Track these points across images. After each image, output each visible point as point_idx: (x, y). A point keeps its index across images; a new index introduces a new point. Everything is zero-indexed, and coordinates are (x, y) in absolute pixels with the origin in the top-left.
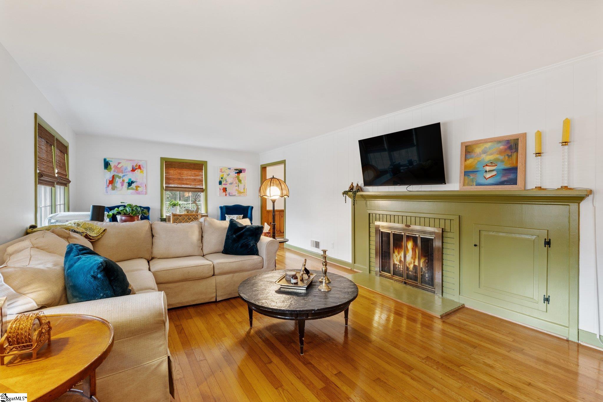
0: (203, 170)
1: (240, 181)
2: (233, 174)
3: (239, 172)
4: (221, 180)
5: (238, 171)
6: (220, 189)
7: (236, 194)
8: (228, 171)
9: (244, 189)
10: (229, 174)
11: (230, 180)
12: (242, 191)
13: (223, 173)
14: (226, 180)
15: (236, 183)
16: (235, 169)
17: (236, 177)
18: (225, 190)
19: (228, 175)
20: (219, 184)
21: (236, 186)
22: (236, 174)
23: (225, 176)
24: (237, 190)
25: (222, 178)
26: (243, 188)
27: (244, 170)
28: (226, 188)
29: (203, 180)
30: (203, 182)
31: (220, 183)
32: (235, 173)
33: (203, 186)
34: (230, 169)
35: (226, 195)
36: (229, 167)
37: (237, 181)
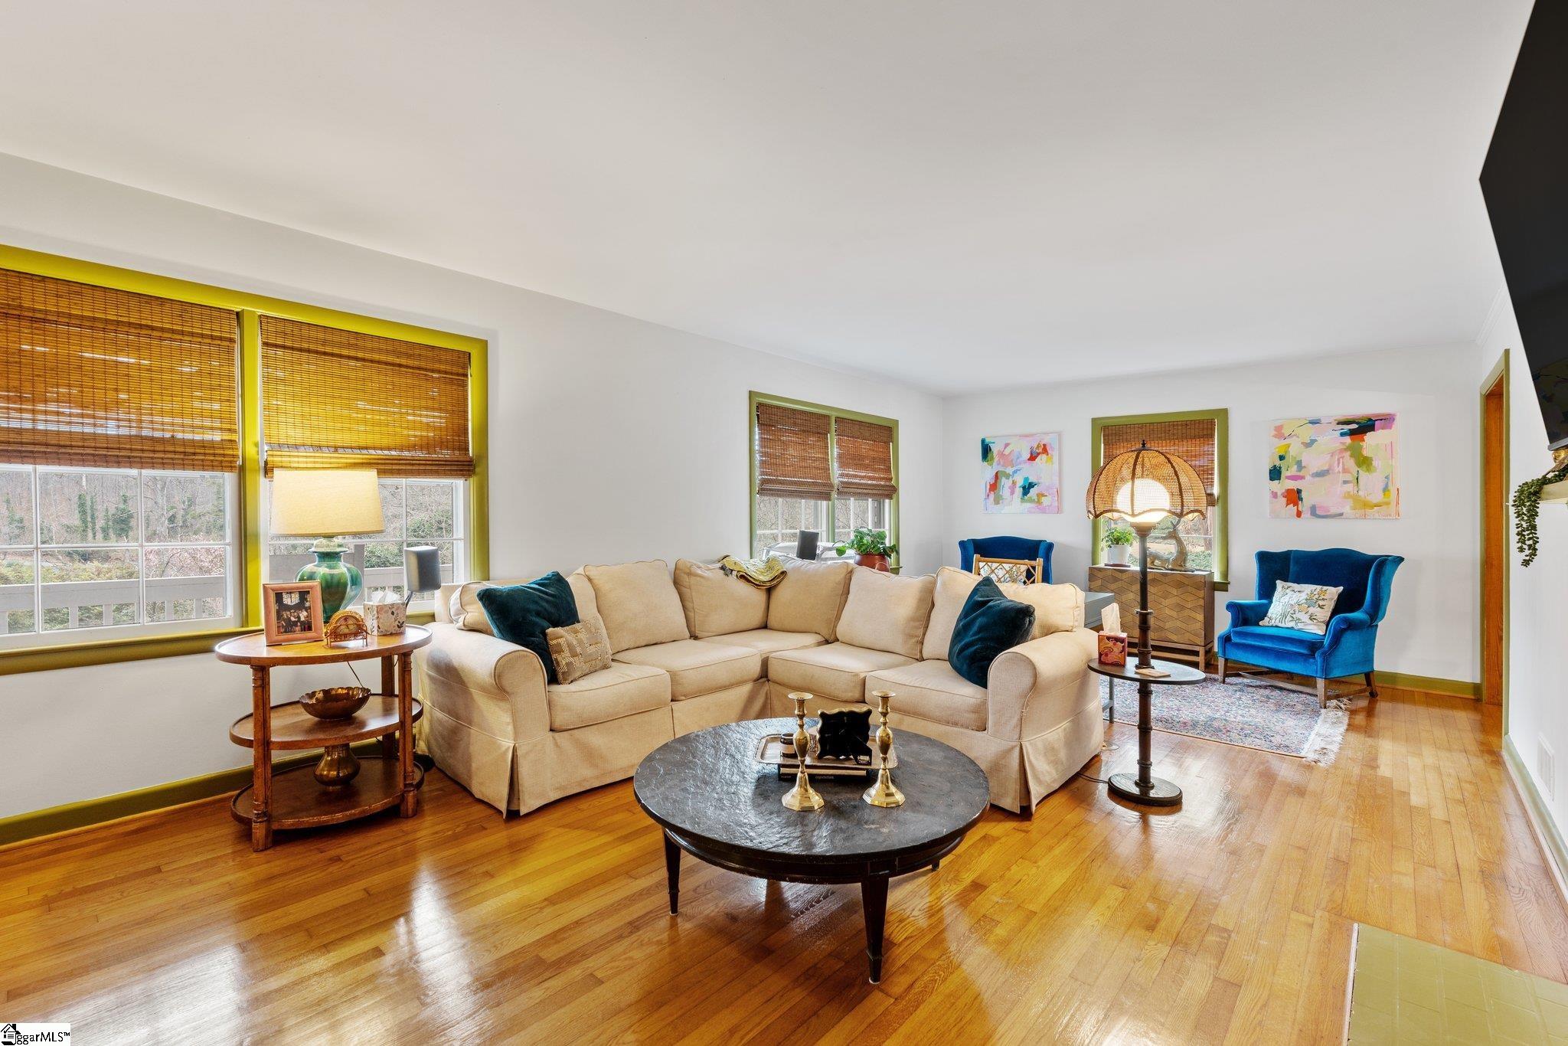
0: (1212, 436)
1: (1364, 462)
2: (1332, 440)
3: (1362, 427)
4: (1278, 463)
5: (1355, 426)
6: (1275, 495)
7: (1347, 510)
8: (1307, 433)
9: (1386, 489)
10: (1313, 441)
11: (1314, 460)
12: (1377, 497)
13: (1287, 441)
14: (1299, 464)
15: (1345, 471)
16: (1342, 419)
17: (1347, 449)
18: (1294, 497)
19: (1309, 444)
20: (1272, 479)
21: (1345, 482)
22: (1348, 440)
23: (1295, 449)
24: (1348, 495)
25: (1282, 458)
26: (1381, 486)
27: (1387, 420)
28: (1299, 491)
29: (1213, 469)
30: (1212, 474)
31: (1275, 474)
32: (1342, 435)
33: (1212, 485)
34: (1315, 422)
35: (1299, 514)
36: (1314, 416)
37: (1350, 463)
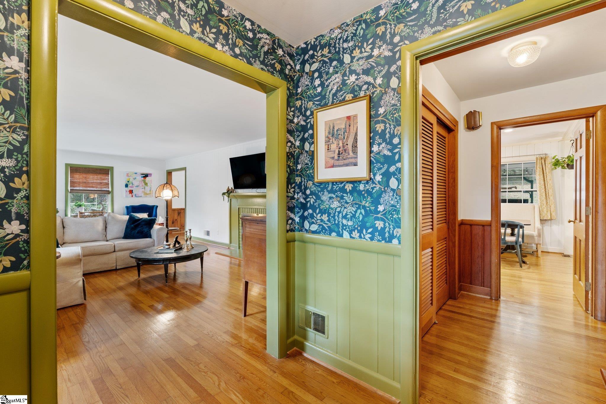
0: (109, 174)
1: (146, 184)
2: (140, 178)
3: (146, 176)
4: (127, 183)
5: (144, 175)
6: (126, 191)
7: (143, 195)
8: (135, 176)
9: (150, 191)
10: (135, 178)
11: (136, 183)
12: (148, 192)
13: (130, 177)
14: (132, 183)
15: (142, 186)
16: (142, 173)
17: (143, 181)
18: (131, 192)
19: (135, 179)
20: (126, 187)
21: (142, 189)
22: (143, 178)
23: (131, 180)
24: (143, 192)
25: (128, 182)
26: (150, 189)
27: (151, 175)
28: (132, 190)
29: (109, 183)
30: (109, 185)
31: (127, 186)
32: (142, 177)
33: (109, 188)
34: (136, 173)
35: (132, 196)
36: (136, 172)
37: (143, 184)
